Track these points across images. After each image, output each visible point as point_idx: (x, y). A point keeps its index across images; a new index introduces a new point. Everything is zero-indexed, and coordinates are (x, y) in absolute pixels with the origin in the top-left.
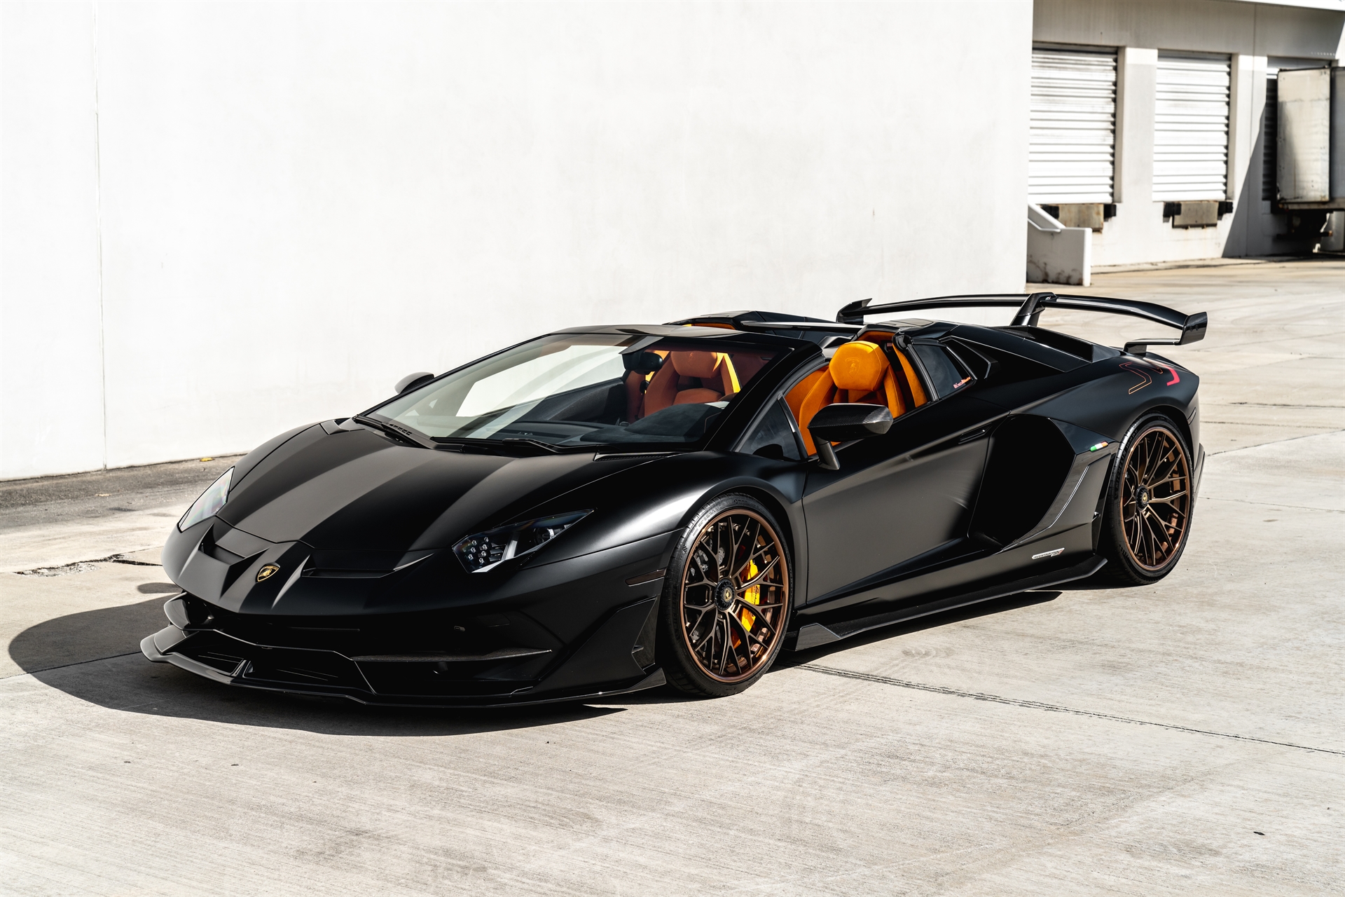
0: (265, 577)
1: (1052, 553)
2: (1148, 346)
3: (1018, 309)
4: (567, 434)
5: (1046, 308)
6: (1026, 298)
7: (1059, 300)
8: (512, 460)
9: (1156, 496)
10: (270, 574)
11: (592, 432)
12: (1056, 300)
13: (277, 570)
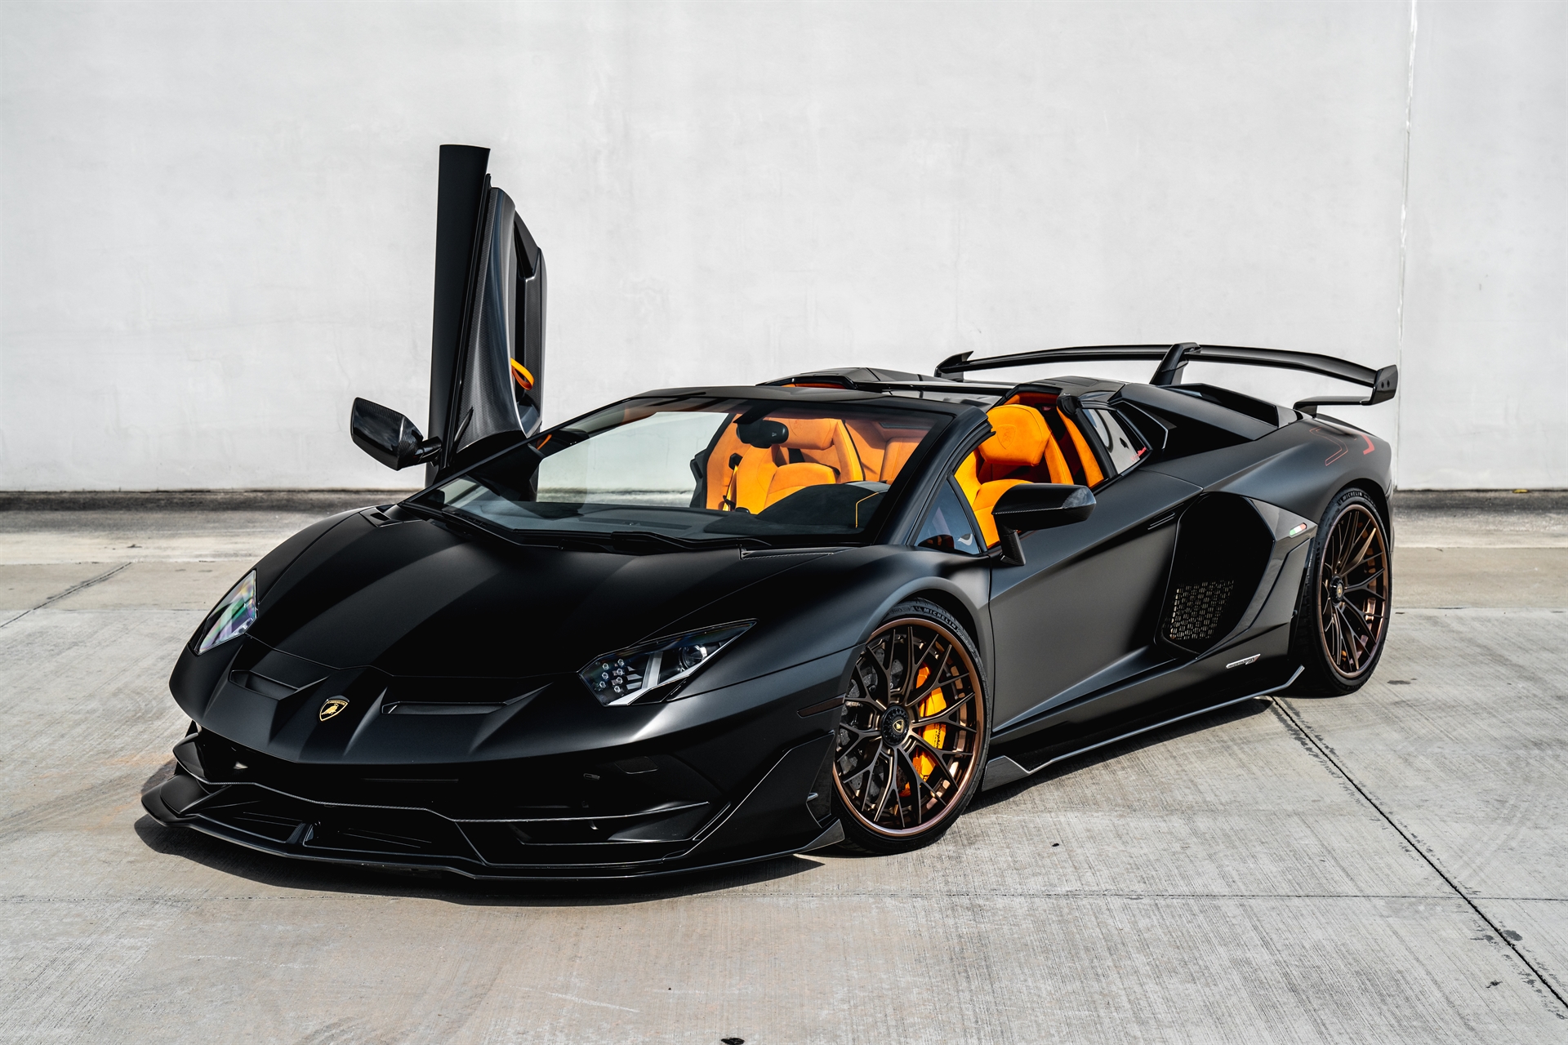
0: (330, 715)
1: (1247, 660)
2: (1319, 407)
3: (1156, 364)
4: (686, 524)
5: (1190, 362)
6: (1168, 350)
7: (1203, 352)
8: (632, 559)
9: (1351, 583)
10: (337, 710)
11: (717, 522)
12: (1199, 352)
13: (345, 704)
